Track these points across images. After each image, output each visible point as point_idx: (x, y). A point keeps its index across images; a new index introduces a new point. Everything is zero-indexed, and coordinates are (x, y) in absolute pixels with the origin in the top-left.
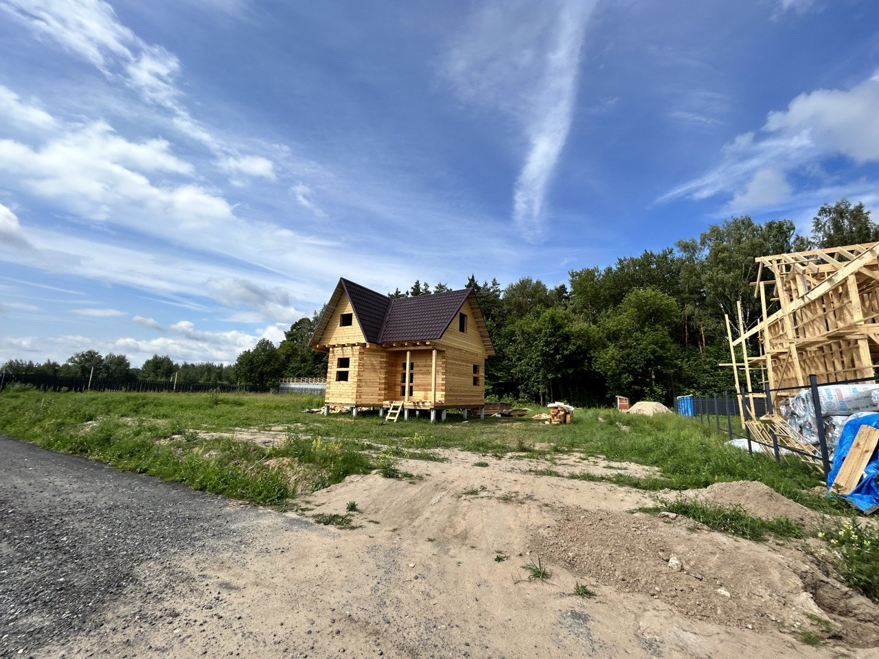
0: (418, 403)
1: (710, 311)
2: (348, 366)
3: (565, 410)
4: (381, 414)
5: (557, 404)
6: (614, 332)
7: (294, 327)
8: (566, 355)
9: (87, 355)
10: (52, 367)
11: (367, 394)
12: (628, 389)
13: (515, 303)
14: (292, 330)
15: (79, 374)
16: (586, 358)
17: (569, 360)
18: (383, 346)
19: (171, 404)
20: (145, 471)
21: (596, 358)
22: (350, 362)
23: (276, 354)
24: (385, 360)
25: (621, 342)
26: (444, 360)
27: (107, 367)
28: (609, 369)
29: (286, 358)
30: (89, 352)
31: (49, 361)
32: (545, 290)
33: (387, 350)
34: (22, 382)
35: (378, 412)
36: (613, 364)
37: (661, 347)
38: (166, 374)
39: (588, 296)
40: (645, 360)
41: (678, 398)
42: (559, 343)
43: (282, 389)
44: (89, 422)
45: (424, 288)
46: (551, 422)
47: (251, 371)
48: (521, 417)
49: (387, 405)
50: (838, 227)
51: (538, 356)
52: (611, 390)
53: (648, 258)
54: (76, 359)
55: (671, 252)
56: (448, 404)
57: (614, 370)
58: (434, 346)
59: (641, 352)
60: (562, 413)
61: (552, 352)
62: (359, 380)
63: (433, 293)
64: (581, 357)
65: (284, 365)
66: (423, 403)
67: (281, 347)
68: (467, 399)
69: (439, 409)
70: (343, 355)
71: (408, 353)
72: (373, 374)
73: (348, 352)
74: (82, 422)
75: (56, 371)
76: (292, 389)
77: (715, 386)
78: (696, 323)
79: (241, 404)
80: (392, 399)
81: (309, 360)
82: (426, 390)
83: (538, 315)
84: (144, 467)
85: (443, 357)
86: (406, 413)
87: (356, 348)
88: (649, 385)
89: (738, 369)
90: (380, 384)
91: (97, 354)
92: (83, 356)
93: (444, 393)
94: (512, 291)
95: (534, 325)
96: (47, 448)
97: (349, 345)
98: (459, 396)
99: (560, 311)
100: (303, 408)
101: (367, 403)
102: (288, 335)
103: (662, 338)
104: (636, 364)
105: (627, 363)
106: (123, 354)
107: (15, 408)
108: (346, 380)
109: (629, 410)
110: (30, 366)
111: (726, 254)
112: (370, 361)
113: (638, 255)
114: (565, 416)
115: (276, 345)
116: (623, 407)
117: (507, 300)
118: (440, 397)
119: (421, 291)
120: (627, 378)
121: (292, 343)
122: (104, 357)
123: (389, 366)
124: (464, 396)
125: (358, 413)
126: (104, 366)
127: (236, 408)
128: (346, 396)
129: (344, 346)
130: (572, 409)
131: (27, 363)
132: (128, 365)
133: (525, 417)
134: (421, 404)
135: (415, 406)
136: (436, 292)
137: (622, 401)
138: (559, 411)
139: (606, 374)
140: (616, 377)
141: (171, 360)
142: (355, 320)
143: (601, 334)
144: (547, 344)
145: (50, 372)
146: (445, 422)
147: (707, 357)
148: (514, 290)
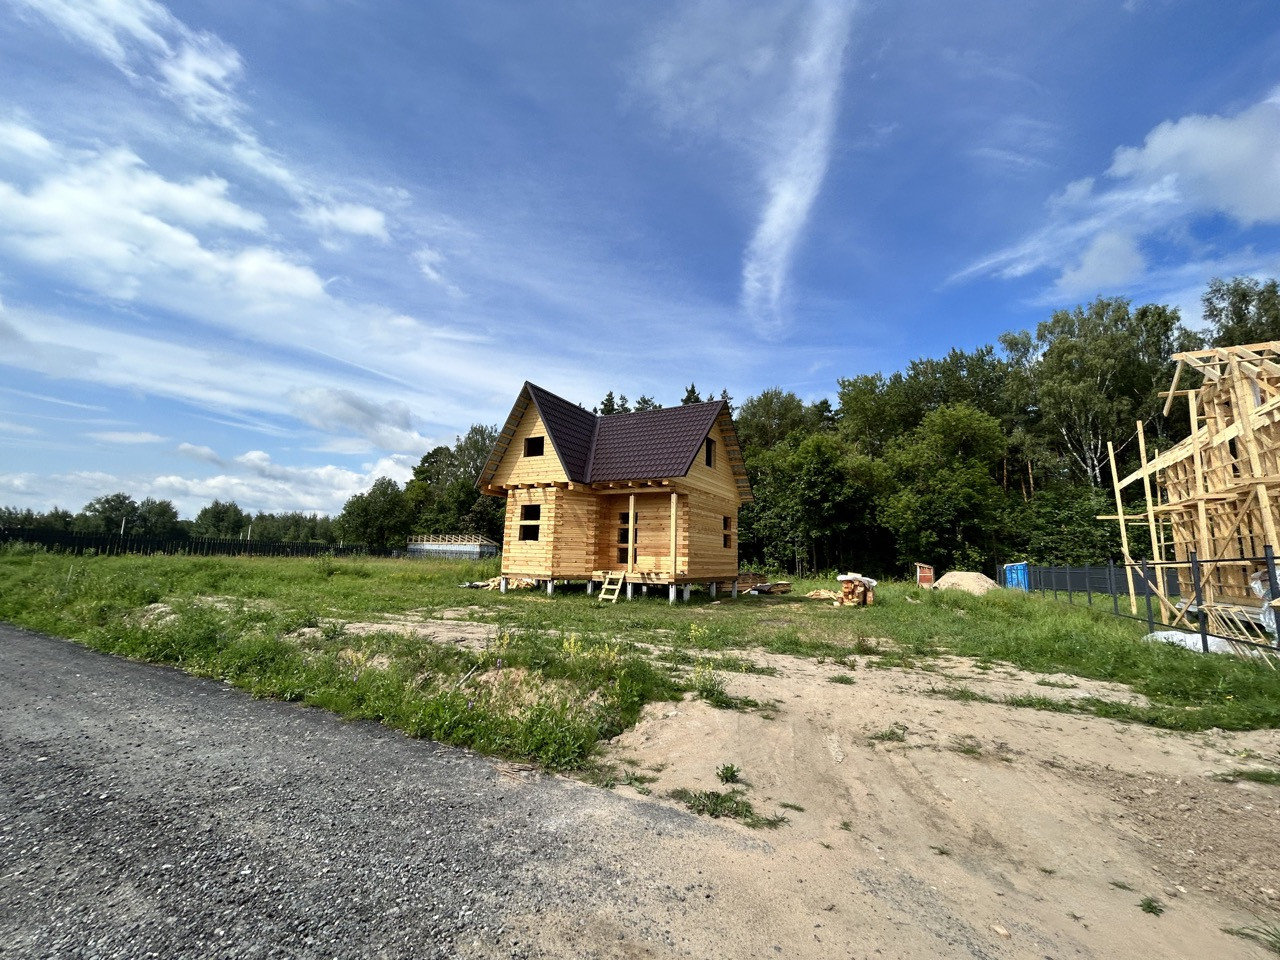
0: (648, 574)
1: (1048, 438)
2: (538, 518)
3: (864, 585)
4: (589, 591)
5: (851, 576)
6: (907, 471)
7: (425, 460)
8: (839, 503)
9: (112, 500)
10: (64, 517)
11: (568, 560)
12: (928, 553)
13: (757, 426)
14: (423, 464)
15: (102, 529)
16: (866, 506)
17: (844, 510)
18: (593, 486)
19: (265, 575)
20: (299, 698)
21: (883, 507)
22: (541, 511)
23: (402, 500)
24: (594, 508)
25: (920, 485)
26: (687, 509)
27: (144, 519)
28: (902, 525)
29: (416, 506)
30: (118, 496)
31: (56, 508)
32: (799, 407)
33: (598, 493)
34: (25, 541)
35: (584, 587)
36: (909, 515)
37: (978, 491)
38: (233, 529)
39: (867, 416)
40: (956, 510)
41: (1005, 566)
42: (828, 484)
43: (414, 552)
44: (153, 606)
45: (620, 403)
46: (842, 603)
47: (365, 525)
48: (785, 596)
49: (599, 577)
50: (1239, 315)
51: (796, 504)
52: (903, 554)
53: (957, 359)
54: (97, 506)
55: (989, 352)
56: (693, 576)
57: (910, 524)
58: (674, 488)
59: (949, 499)
60: (861, 589)
61: (818, 497)
62: (557, 540)
63: (633, 411)
64: (859, 506)
65: (414, 518)
66: (657, 574)
67: (407, 489)
68: (717, 568)
69: (680, 581)
70: (530, 500)
71: (632, 498)
72: (577, 530)
73: (537, 497)
74: (141, 604)
75: (68, 524)
76: (428, 551)
77: (1056, 549)
78: (1028, 456)
79: (366, 575)
80: (606, 568)
81: (450, 509)
82: (657, 554)
83: (796, 442)
84: (297, 691)
85: (685, 505)
86: (629, 589)
87: (550, 489)
88: (960, 546)
89: (1126, 525)
90: (588, 544)
91: (128, 498)
92: (107, 501)
93: (687, 559)
94: (752, 409)
95: (789, 459)
96: (103, 651)
97: (540, 485)
98: (707, 563)
99: (831, 438)
100: (461, 582)
101: (569, 573)
102: (418, 472)
103: (981, 478)
104: (941, 515)
105: (929, 515)
106: (167, 500)
107: (25, 582)
108: (536, 538)
109: (936, 584)
110: (29, 517)
111: (1074, 356)
112: (571, 509)
113: (940, 356)
114: (865, 594)
115: (402, 487)
116: (924, 579)
117: (743, 420)
118: (682, 565)
119: (616, 407)
120: (928, 537)
121: (424, 484)
122: (138, 503)
123: (600, 518)
124: (713, 564)
125: (555, 588)
126: (140, 516)
127: (361, 581)
128: (537, 564)
129: (532, 486)
130: (874, 583)
131: (24, 512)
132: (175, 515)
133: (790, 594)
134: (653, 576)
135: (643, 578)
136: (637, 409)
137: (923, 571)
138: (856, 586)
139: (897, 531)
140: (912, 535)
141: (239, 508)
142: (549, 447)
143: (889, 472)
144: (811, 486)
145: (59, 526)
146: (690, 603)
147: (1040, 506)
148: (754, 407)
